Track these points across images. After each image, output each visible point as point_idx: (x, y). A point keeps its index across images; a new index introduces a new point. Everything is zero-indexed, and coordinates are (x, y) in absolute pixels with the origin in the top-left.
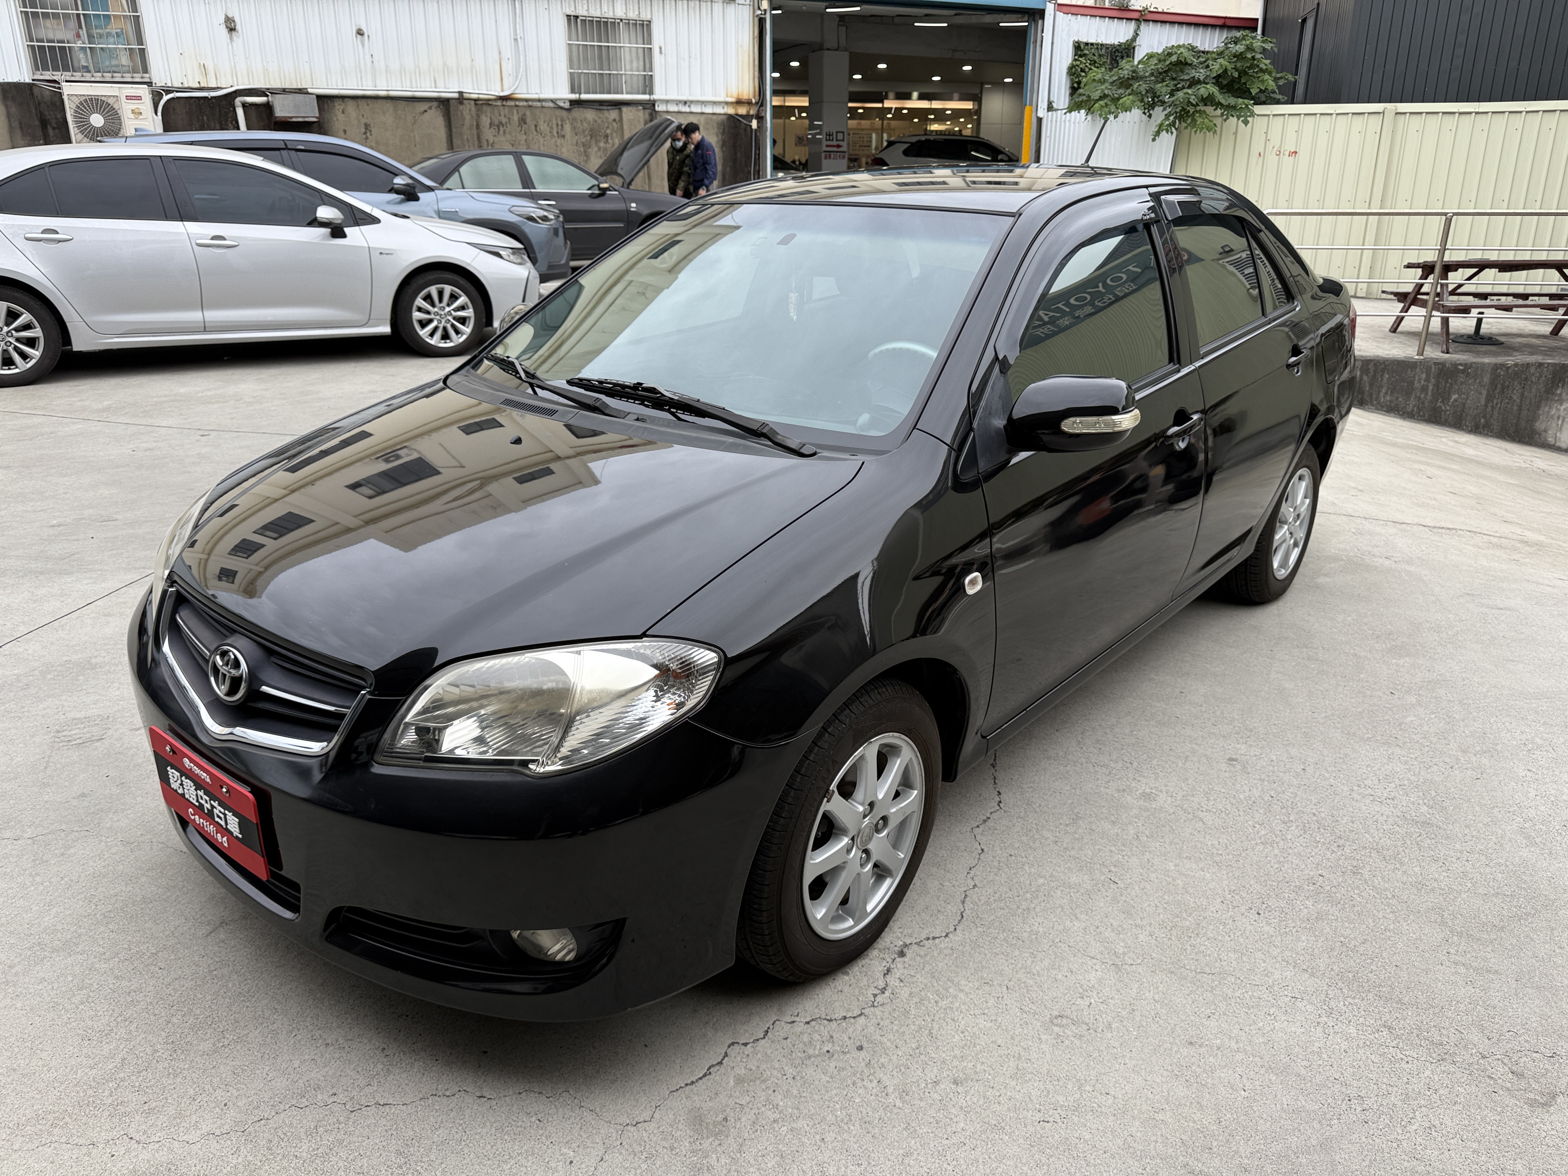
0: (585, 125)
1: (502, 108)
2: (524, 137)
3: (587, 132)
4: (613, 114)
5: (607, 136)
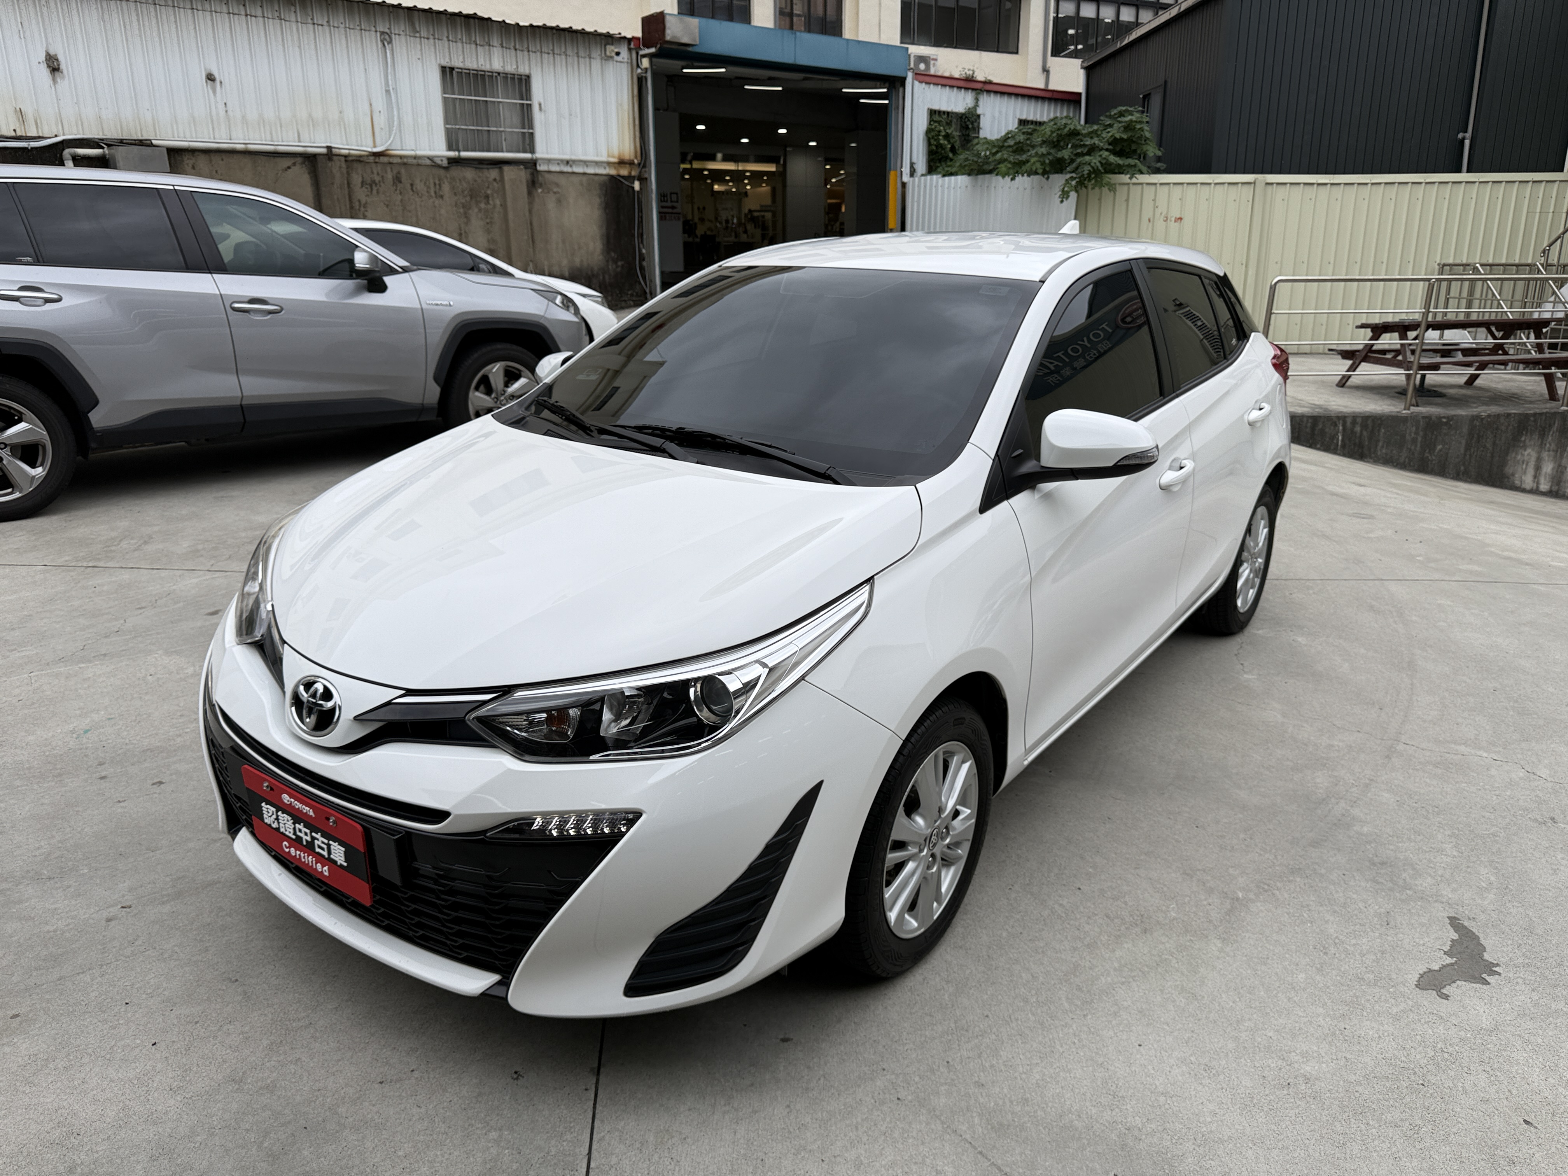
0: (464, 184)
1: (374, 165)
2: (400, 197)
3: (466, 193)
4: (493, 173)
5: (487, 197)
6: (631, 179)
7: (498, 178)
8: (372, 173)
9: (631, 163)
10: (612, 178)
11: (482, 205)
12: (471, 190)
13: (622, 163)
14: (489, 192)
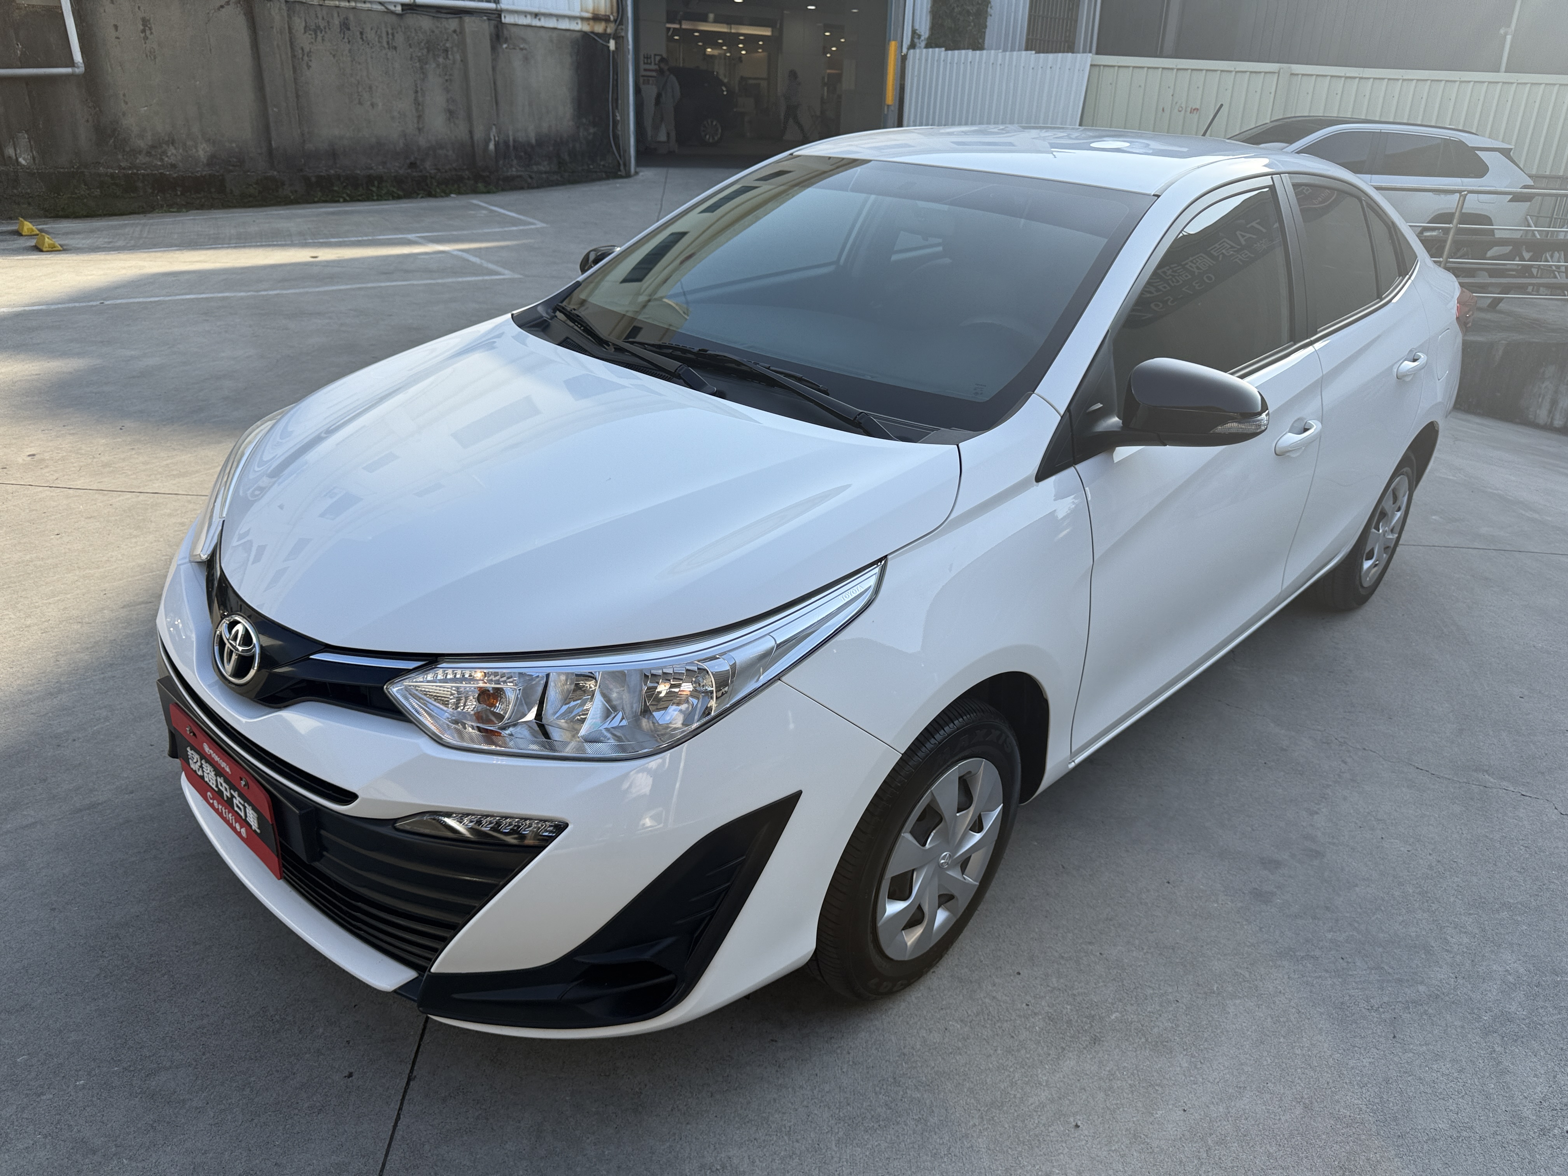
0: (421, 36)
1: (319, 8)
2: (348, 46)
3: (422, 44)
4: (453, 24)
5: (446, 51)
6: (605, 36)
7: (458, 30)
8: (317, 17)
9: (606, 19)
10: (585, 35)
11: (441, 60)
12: (428, 42)
13: (596, 18)
14: (448, 45)
